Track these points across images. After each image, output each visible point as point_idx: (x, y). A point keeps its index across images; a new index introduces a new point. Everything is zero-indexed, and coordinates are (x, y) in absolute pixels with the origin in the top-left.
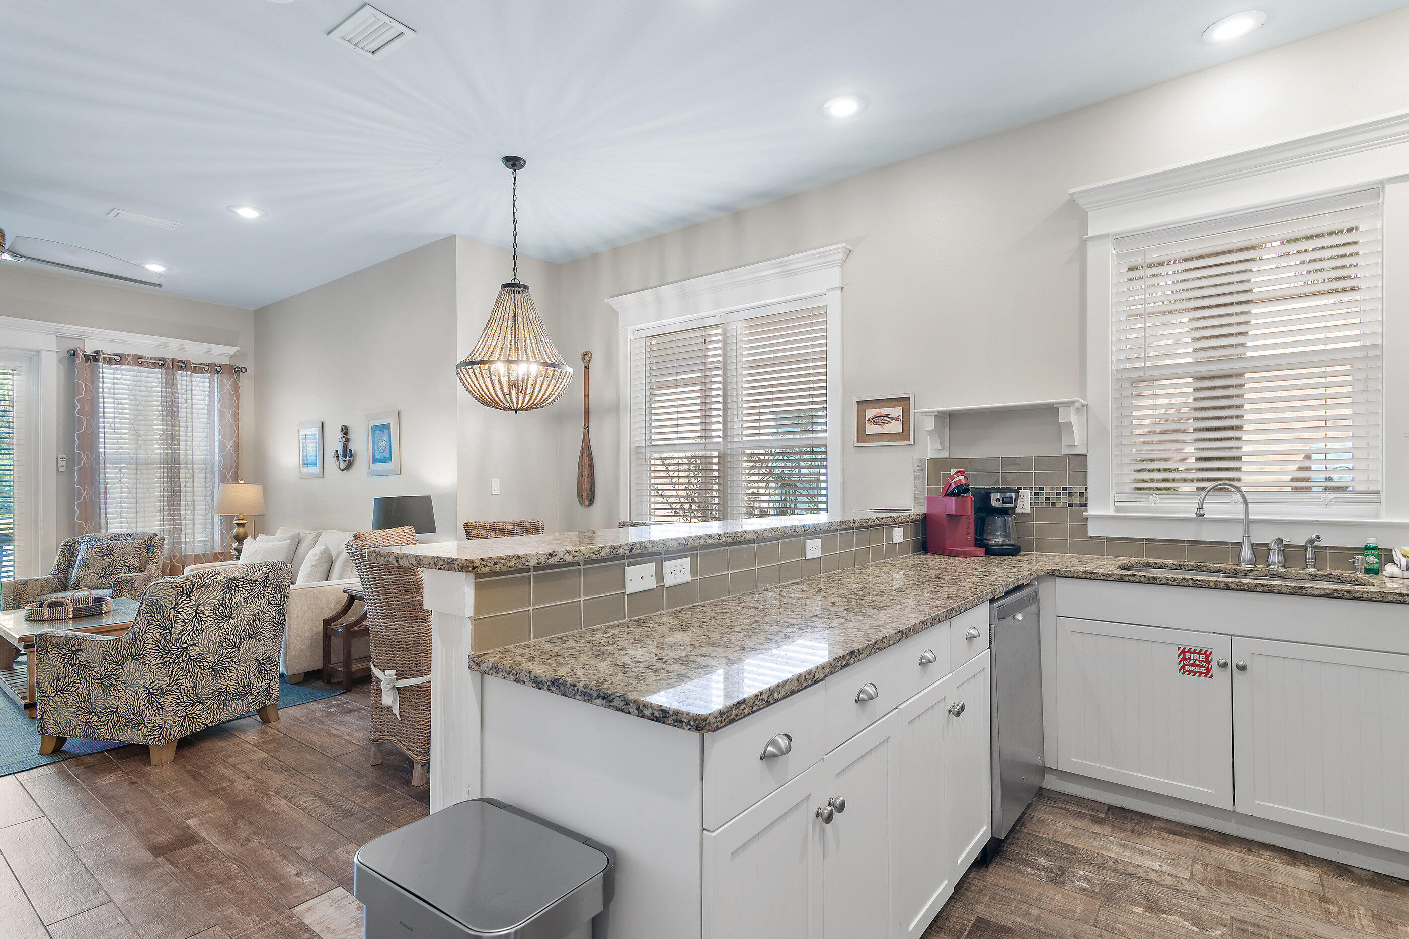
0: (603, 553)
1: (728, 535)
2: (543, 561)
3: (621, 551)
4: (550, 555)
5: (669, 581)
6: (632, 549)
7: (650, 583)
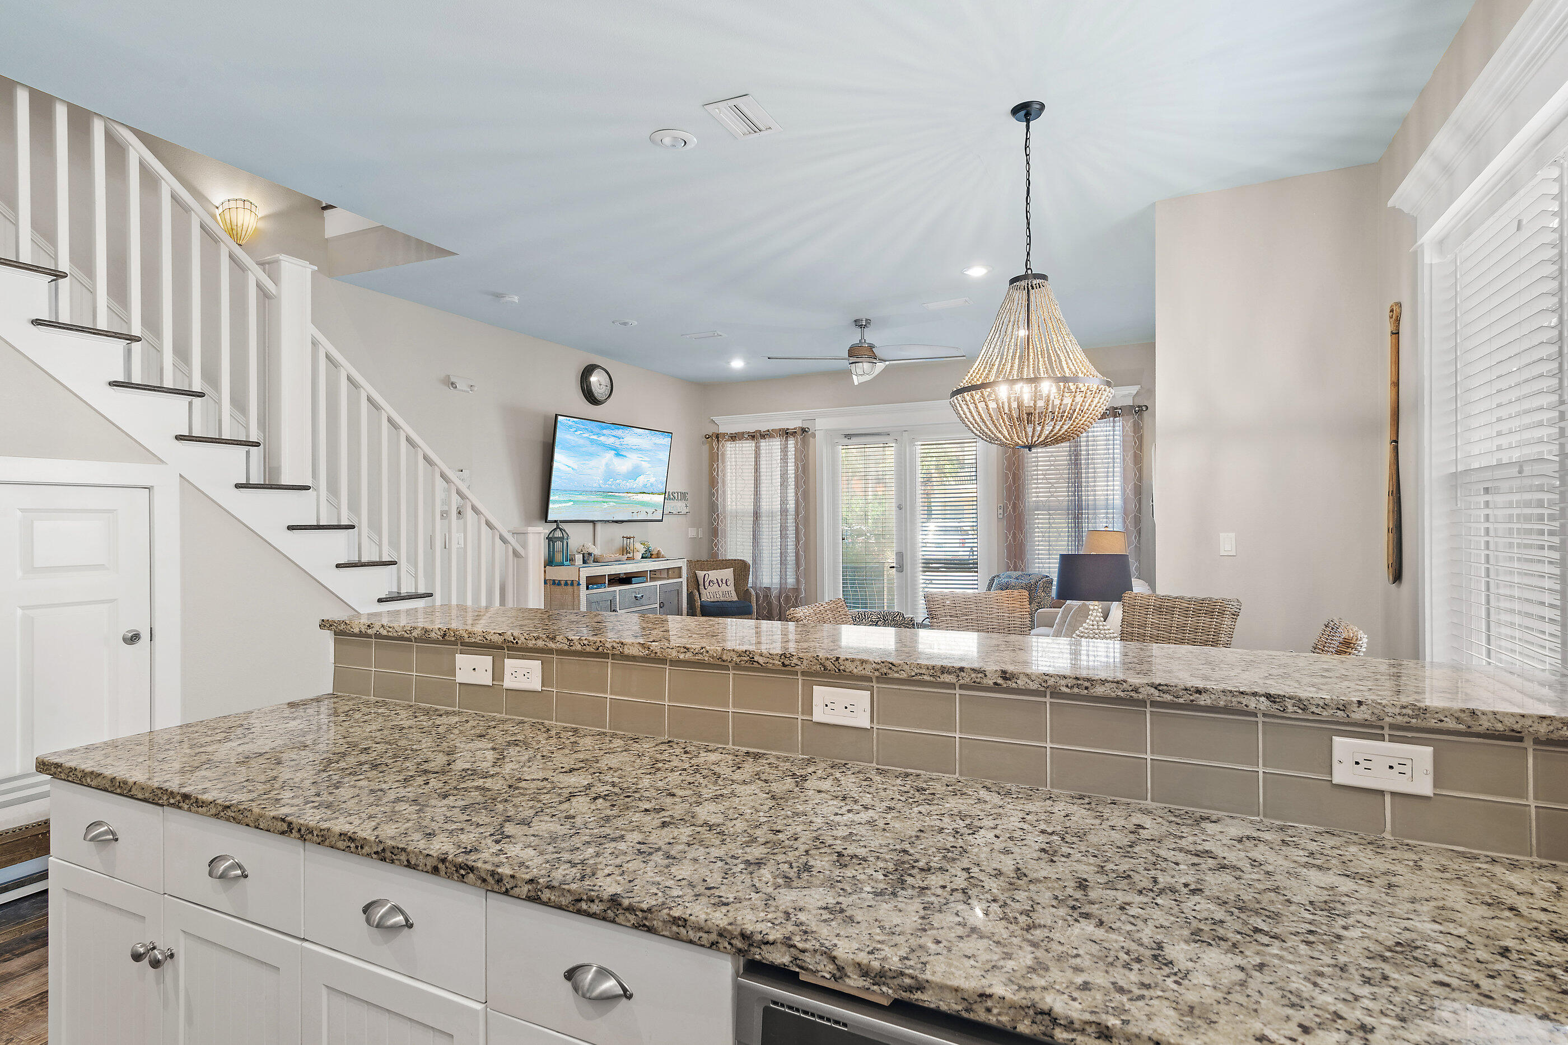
0: (415, 634)
1: (586, 642)
2: (363, 630)
3: (433, 635)
4: (369, 626)
5: (508, 683)
6: (445, 635)
7: (486, 679)
